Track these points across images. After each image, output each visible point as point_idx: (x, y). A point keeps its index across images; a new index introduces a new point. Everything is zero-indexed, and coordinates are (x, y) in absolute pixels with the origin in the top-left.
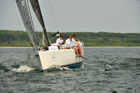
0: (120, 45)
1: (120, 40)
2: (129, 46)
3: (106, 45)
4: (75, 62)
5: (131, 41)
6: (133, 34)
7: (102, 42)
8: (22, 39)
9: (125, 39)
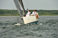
0: (49, 15)
1: (48, 13)
2: (52, 15)
3: (43, 15)
4: (36, 21)
5: (53, 13)
6: (54, 10)
7: (41, 14)
8: (8, 13)
9: (51, 12)
